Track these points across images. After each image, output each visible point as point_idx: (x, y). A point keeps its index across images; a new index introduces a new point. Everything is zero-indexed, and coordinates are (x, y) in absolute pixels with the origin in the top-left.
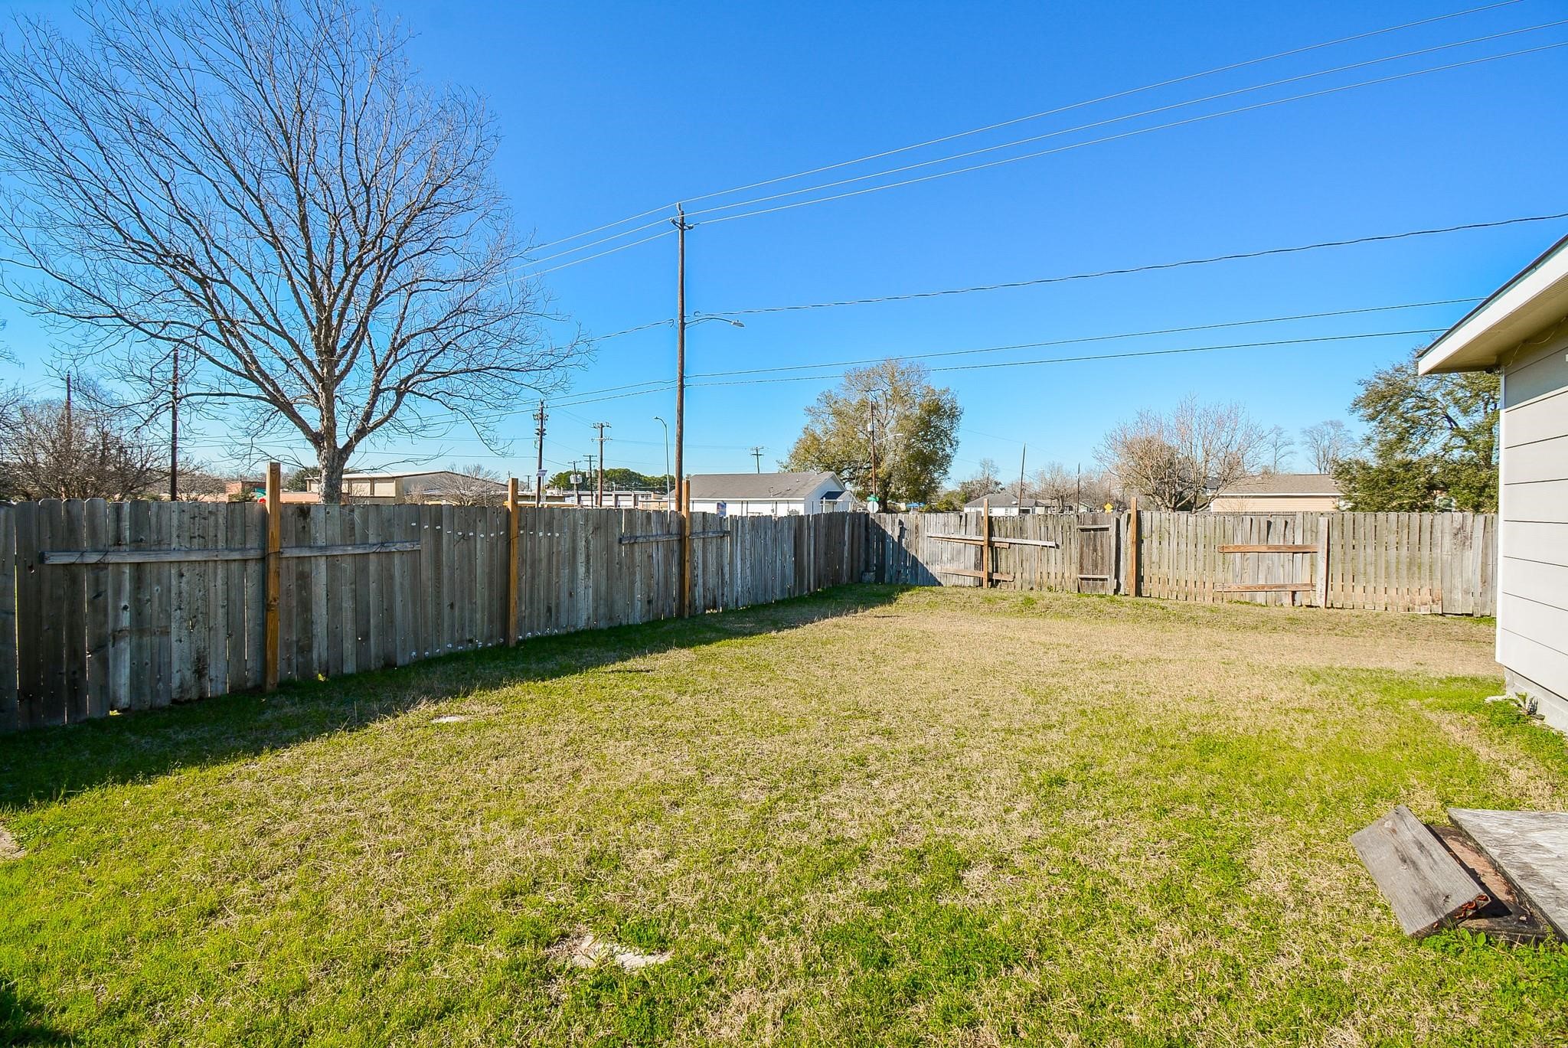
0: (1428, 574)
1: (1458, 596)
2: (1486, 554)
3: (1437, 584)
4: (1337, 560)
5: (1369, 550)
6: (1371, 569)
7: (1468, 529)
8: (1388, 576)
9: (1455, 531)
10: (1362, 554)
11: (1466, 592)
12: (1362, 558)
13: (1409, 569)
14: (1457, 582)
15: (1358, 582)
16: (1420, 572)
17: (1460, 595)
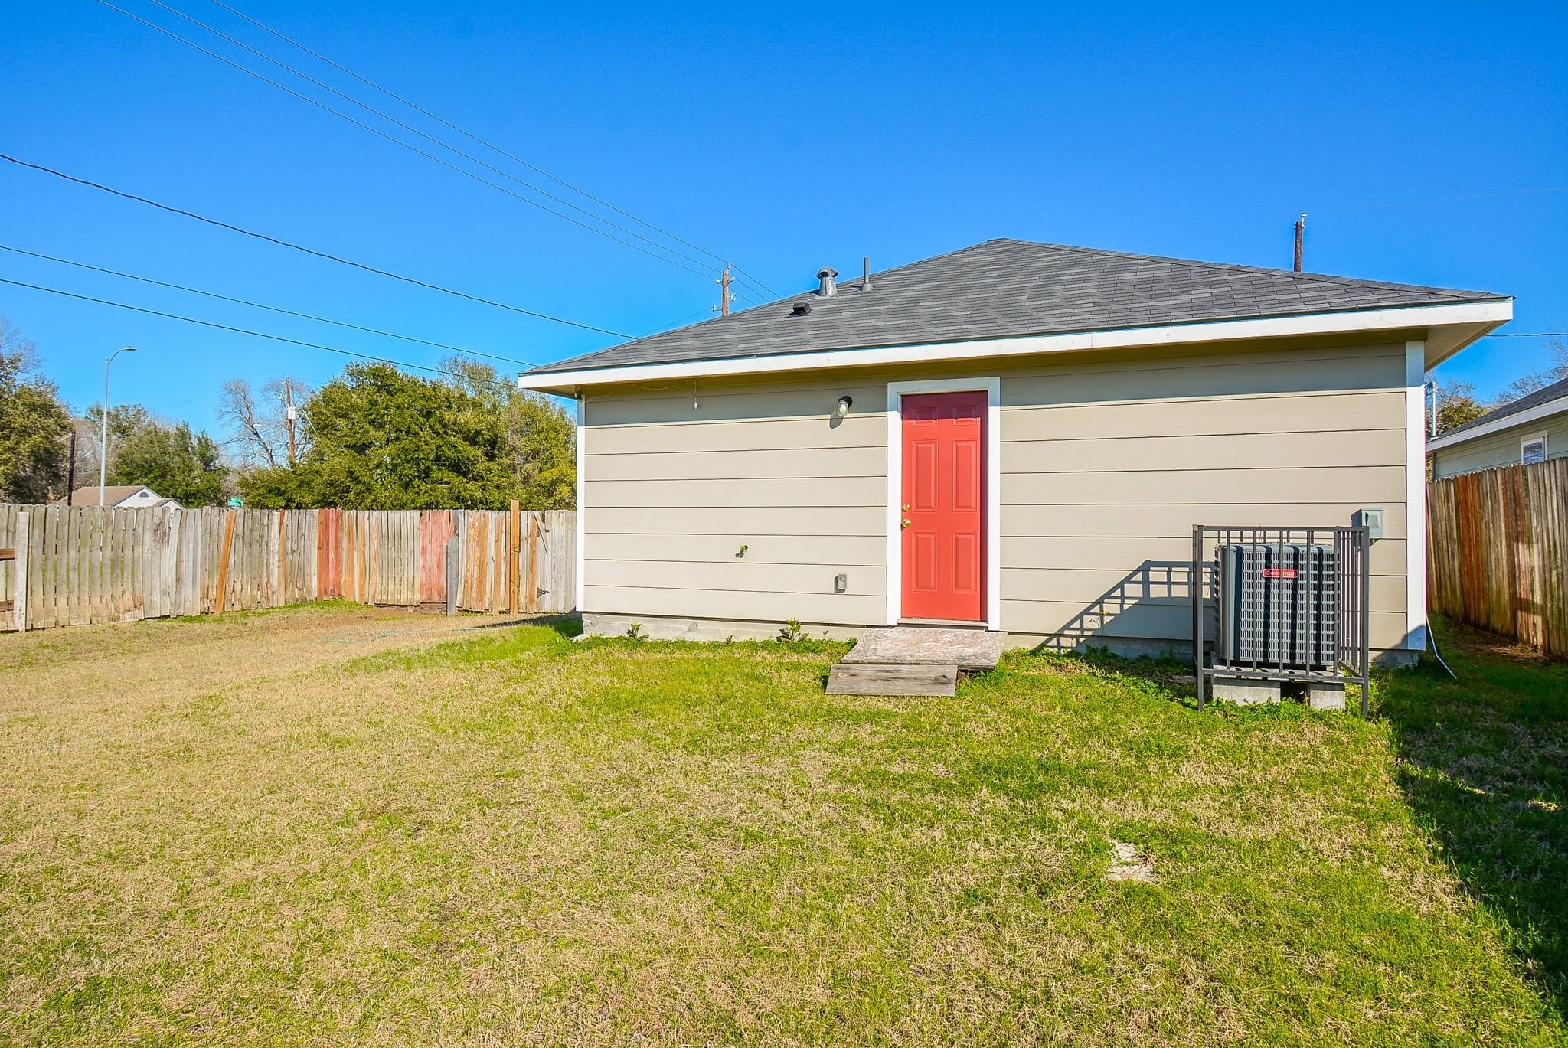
0: (130, 576)
1: (157, 597)
2: (180, 551)
3: (138, 586)
4: (37, 567)
5: (72, 553)
6: (74, 576)
7: (166, 525)
8: (92, 581)
9: (155, 527)
10: (65, 557)
11: (164, 592)
12: (64, 563)
13: (112, 573)
14: (156, 583)
15: (60, 593)
16: (122, 575)
17: (159, 596)
